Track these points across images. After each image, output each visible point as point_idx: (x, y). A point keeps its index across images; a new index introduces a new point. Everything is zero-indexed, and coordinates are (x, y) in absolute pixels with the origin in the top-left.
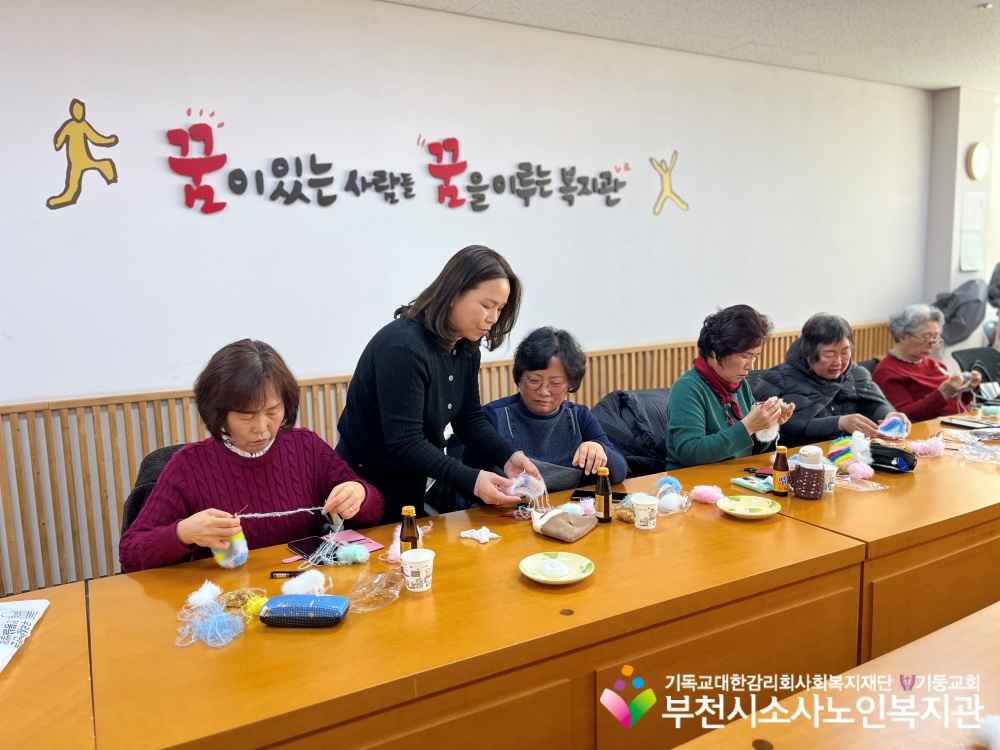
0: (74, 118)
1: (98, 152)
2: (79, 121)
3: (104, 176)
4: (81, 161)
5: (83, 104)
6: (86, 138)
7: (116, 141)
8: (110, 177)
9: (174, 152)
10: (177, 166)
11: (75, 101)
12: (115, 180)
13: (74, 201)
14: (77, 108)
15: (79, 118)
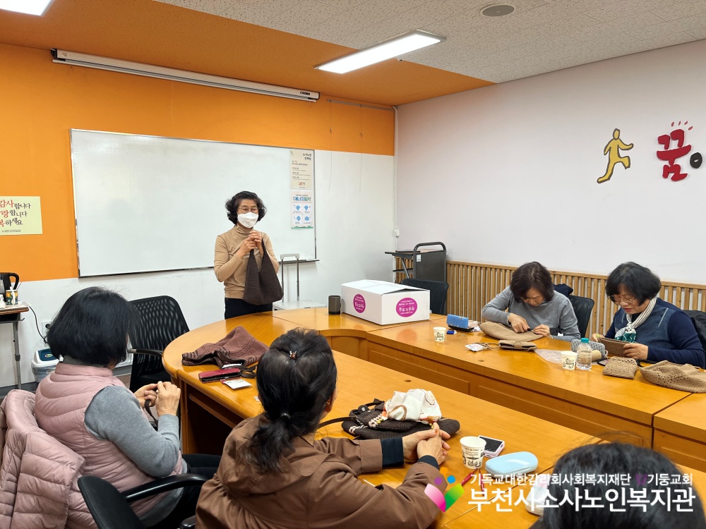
0: (614, 139)
1: (623, 153)
2: (616, 139)
3: (624, 165)
4: (615, 158)
5: (619, 131)
6: (618, 147)
7: (633, 147)
8: (627, 165)
9: (661, 148)
10: (661, 155)
11: (616, 129)
12: (629, 167)
13: (609, 179)
14: (617, 132)
15: (616, 137)
